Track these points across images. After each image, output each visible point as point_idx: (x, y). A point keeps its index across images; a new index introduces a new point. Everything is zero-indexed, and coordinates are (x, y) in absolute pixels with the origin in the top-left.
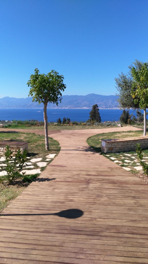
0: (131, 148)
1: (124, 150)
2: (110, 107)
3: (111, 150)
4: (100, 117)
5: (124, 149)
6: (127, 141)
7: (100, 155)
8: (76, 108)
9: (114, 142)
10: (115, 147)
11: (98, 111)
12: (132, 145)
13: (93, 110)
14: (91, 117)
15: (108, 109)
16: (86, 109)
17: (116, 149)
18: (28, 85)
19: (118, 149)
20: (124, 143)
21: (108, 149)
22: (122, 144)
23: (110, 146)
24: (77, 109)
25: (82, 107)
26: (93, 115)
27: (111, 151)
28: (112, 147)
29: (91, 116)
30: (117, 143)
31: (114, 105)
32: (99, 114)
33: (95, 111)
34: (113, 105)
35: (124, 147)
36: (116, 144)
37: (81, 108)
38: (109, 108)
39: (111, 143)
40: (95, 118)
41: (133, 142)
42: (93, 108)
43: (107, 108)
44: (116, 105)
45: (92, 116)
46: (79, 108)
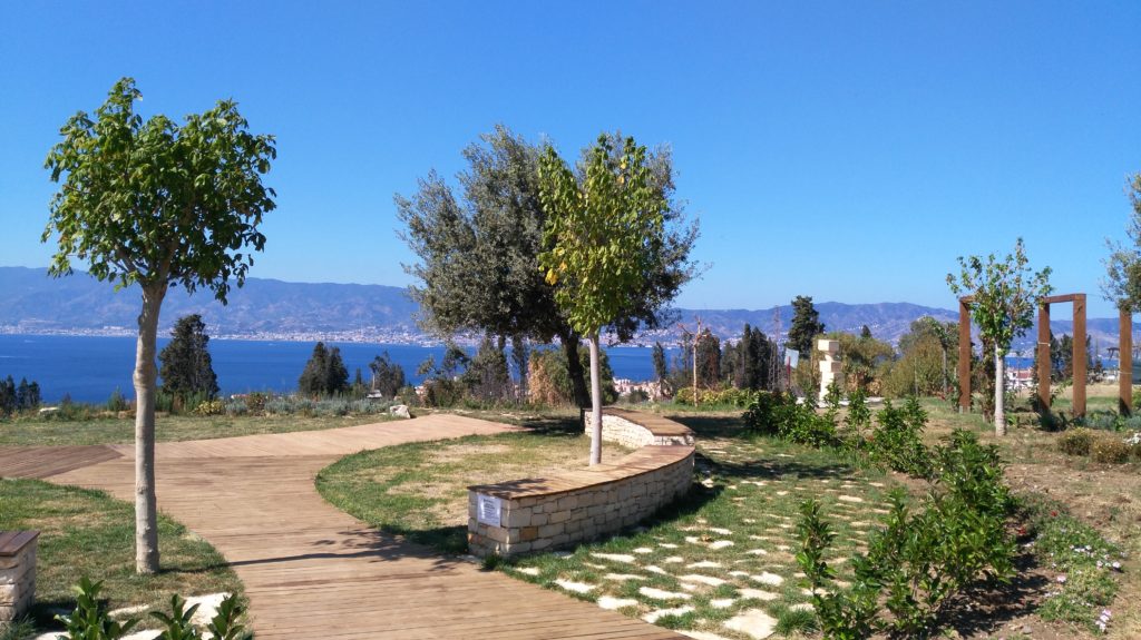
0: (605, 523)
1: (581, 534)
2: (243, 327)
3: (531, 541)
4: (214, 377)
5: (581, 529)
6: (592, 489)
7: (481, 570)
8: (65, 332)
9: (544, 496)
10: (547, 524)
11: (204, 345)
12: (607, 504)
13: (176, 341)
14: (165, 374)
15: (235, 337)
16: (120, 334)
17: (551, 531)
18: (50, 171)
19: (560, 528)
20: (581, 497)
21: (515, 533)
22: (573, 502)
23: (525, 518)
24: (72, 334)
25: (101, 327)
26: (177, 364)
27: (527, 546)
28: (538, 520)
29: (167, 369)
30: (553, 498)
31: (261, 323)
32: (208, 359)
33: (188, 343)
34: (259, 320)
35: (580, 520)
36: (550, 507)
37: (96, 333)
38: (236, 333)
39: (531, 502)
40: (188, 379)
41: (613, 490)
42: (178, 330)
43: (230, 333)
44: (273, 321)
45: (171, 369)
46: (85, 332)
